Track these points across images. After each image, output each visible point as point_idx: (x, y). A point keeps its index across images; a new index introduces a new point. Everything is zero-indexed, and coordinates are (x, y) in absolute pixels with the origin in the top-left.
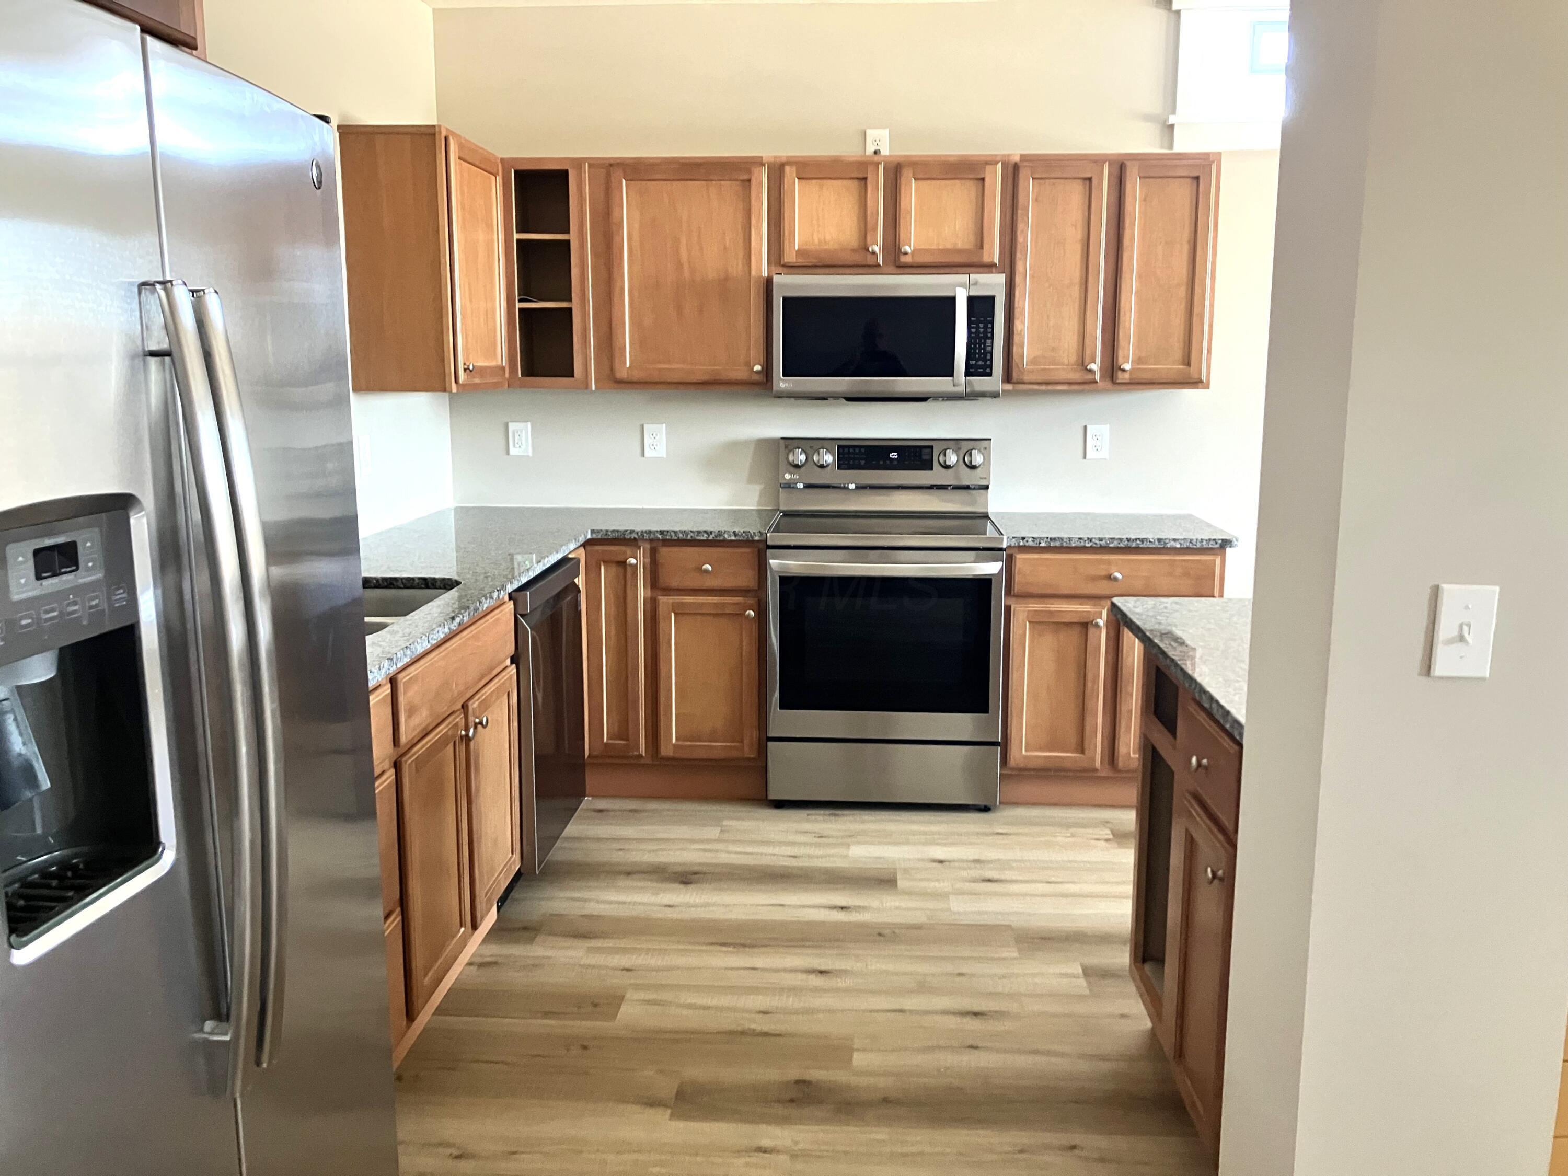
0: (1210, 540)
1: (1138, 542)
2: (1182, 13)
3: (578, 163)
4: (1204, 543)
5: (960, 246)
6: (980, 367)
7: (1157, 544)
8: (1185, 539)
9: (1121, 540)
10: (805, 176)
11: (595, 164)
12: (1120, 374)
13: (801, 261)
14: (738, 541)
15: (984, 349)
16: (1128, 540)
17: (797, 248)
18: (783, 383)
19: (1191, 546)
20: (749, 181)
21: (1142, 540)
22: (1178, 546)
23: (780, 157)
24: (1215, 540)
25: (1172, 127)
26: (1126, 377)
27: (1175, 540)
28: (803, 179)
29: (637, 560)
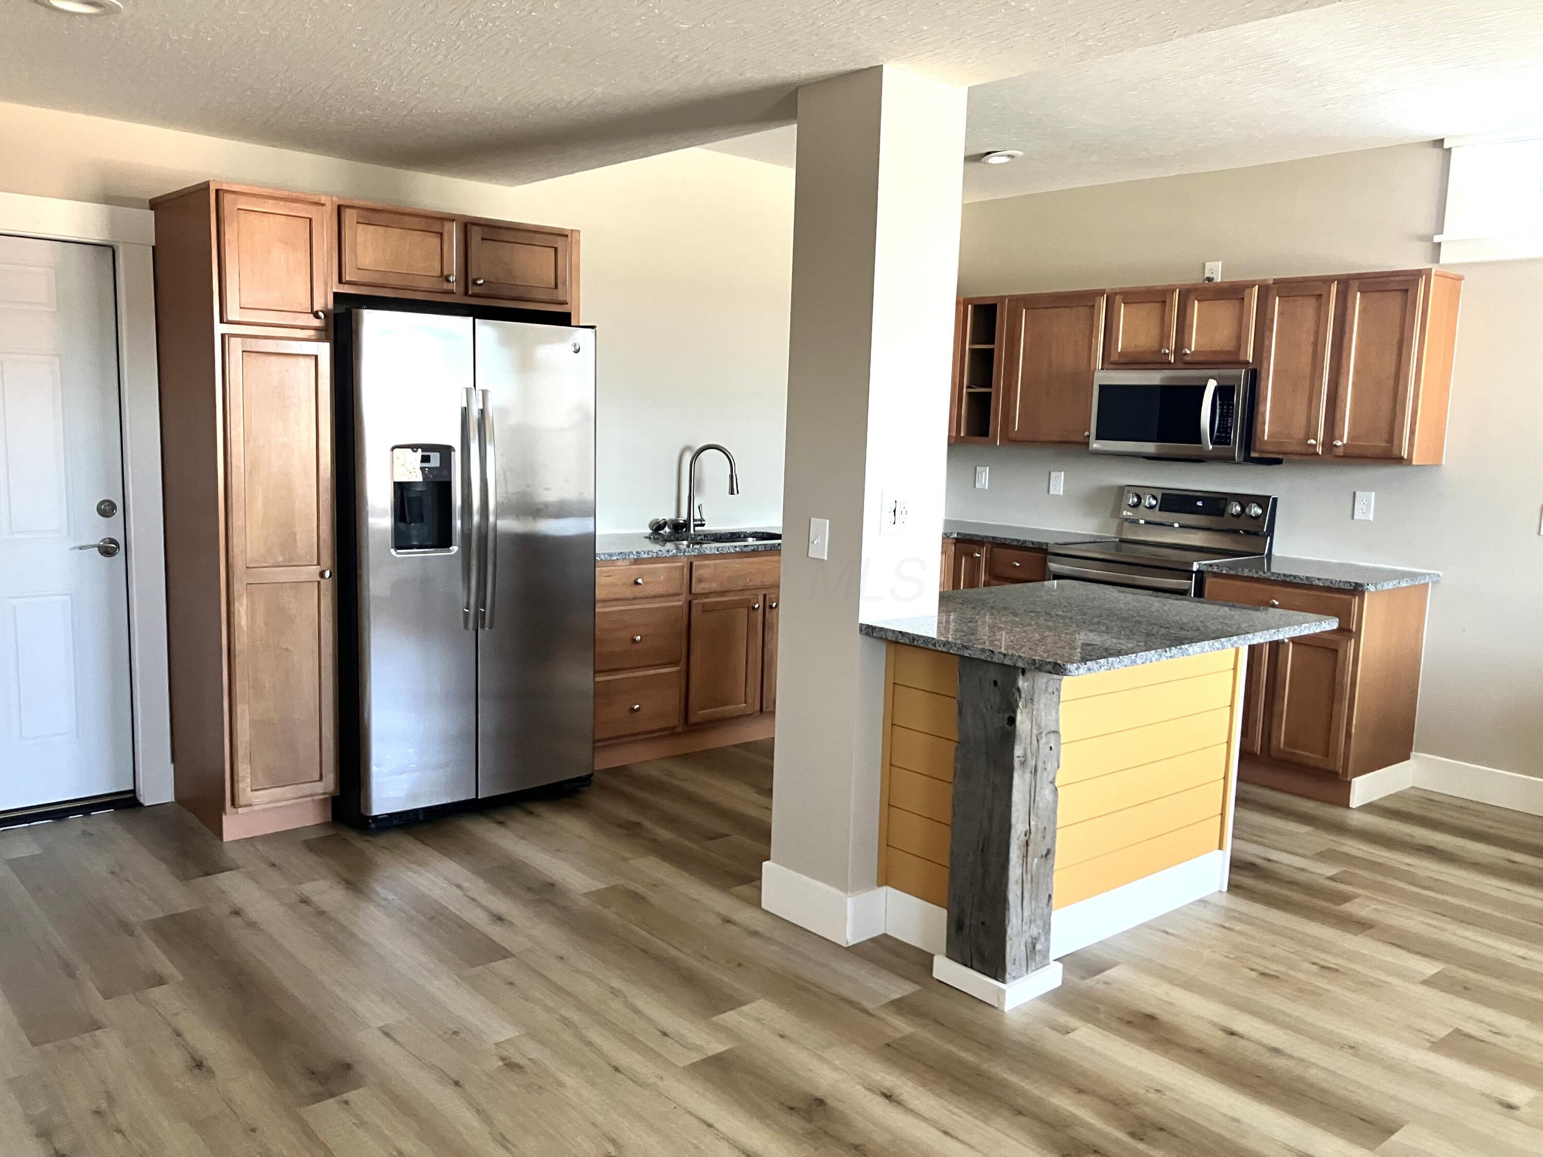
0: (1346, 582)
1: (1292, 578)
2: (1453, 149)
3: (1003, 298)
4: (1342, 584)
5: (1226, 349)
6: (1223, 437)
7: (1305, 582)
8: (1327, 579)
9: (1279, 574)
10: (1129, 301)
11: (1012, 299)
12: (1336, 449)
13: (1122, 360)
14: (1034, 548)
15: (1227, 424)
16: (1285, 575)
17: (1119, 351)
18: (1096, 445)
19: (1331, 585)
20: (1094, 306)
21: (1295, 577)
22: (1321, 584)
23: (1115, 289)
24: (1350, 582)
25: (1439, 244)
26: (1340, 452)
27: (1319, 579)
28: (1128, 303)
29: (981, 555)
